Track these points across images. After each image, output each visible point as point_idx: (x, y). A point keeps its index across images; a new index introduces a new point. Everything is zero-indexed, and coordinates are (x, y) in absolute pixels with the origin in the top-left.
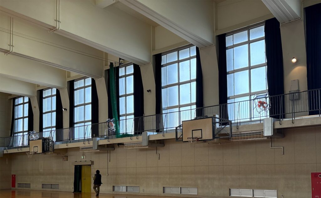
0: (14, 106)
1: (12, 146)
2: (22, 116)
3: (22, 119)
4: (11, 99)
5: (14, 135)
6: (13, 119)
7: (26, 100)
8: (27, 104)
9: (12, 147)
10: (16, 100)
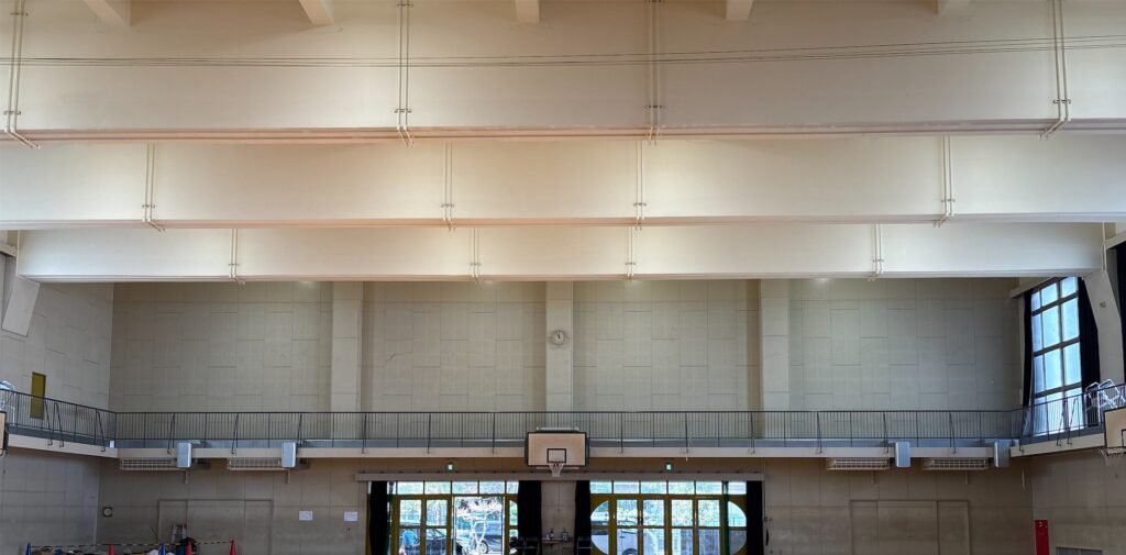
0: (1029, 315)
1: (1030, 435)
2: (1057, 341)
3: (1058, 351)
4: (1018, 297)
5: (1033, 402)
6: (1030, 355)
7: (1070, 287)
8: (1075, 302)
9: (1030, 438)
10: (1036, 297)
